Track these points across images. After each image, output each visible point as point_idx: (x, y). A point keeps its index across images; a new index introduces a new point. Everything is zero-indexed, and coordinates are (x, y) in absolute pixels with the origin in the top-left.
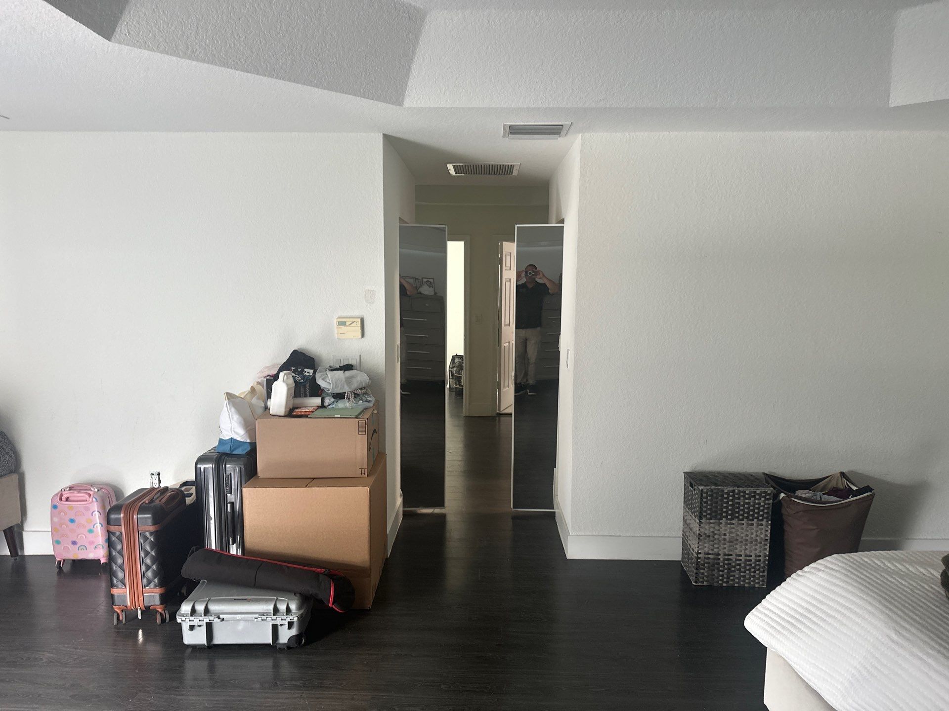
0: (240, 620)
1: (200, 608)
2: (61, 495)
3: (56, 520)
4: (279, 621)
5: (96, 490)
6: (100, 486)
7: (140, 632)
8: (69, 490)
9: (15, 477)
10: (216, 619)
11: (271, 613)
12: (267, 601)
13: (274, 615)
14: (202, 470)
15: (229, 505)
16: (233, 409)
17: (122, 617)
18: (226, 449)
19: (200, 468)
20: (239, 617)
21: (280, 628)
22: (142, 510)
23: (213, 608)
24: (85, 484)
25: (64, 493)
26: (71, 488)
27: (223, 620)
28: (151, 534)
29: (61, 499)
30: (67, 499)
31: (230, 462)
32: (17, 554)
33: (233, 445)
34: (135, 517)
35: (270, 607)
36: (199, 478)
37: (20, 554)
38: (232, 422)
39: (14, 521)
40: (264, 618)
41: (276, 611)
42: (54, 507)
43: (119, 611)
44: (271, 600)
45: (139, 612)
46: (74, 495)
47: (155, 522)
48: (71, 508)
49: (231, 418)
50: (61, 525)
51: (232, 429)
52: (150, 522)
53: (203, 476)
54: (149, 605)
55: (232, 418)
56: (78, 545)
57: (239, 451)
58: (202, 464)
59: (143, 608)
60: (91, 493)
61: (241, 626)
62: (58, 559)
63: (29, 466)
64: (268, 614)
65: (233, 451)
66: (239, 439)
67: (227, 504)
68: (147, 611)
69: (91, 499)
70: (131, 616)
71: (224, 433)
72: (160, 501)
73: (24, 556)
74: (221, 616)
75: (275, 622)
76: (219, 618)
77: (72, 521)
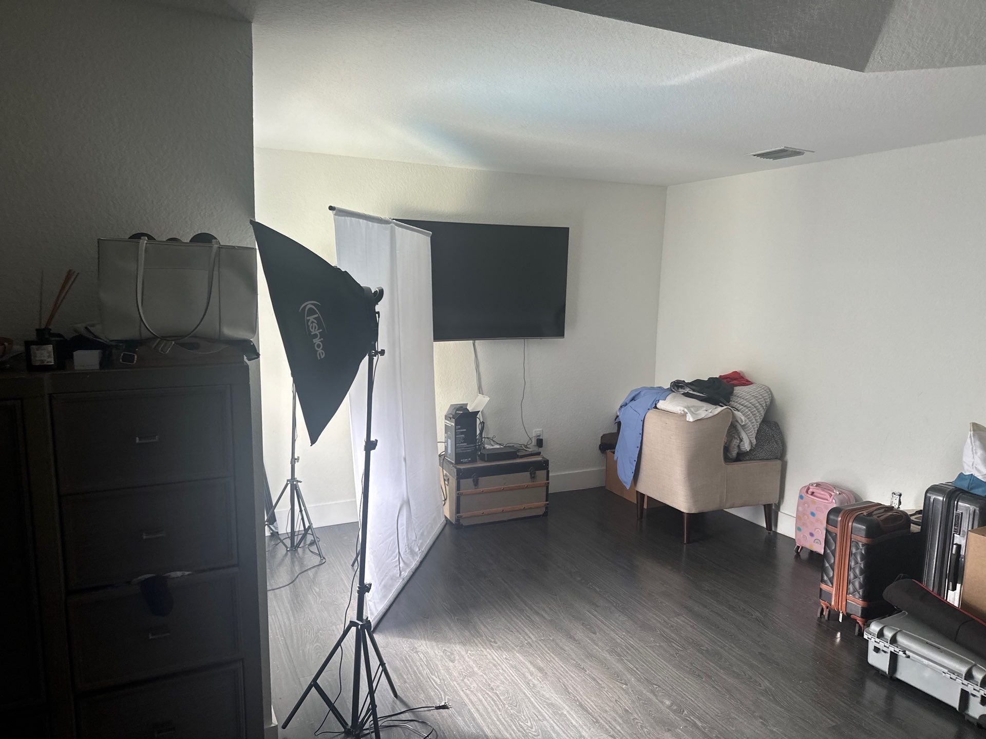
0: (927, 666)
1: (888, 634)
2: (808, 489)
3: (800, 509)
4: (970, 688)
5: (838, 493)
6: (842, 490)
7: (839, 635)
8: (816, 486)
9: (779, 462)
10: (901, 653)
11: (962, 675)
12: (962, 661)
13: (965, 679)
14: (932, 500)
15: (955, 546)
16: (978, 443)
17: (826, 613)
18: (964, 485)
19: (930, 497)
20: (926, 662)
21: (971, 697)
22: (858, 519)
23: (901, 639)
24: (830, 485)
25: (811, 487)
26: (818, 485)
27: (908, 657)
28: (863, 545)
29: (807, 492)
30: (813, 493)
31: (964, 501)
32: (771, 530)
33: (972, 484)
34: (850, 524)
35: (964, 669)
36: (927, 508)
37: (773, 529)
38: (975, 456)
39: (773, 500)
40: (954, 677)
41: (969, 676)
42: (801, 497)
43: (824, 607)
44: (967, 663)
45: (841, 615)
46: (818, 491)
47: (869, 534)
48: (814, 502)
49: (974, 453)
50: (804, 514)
51: (974, 465)
52: (863, 533)
53: (931, 507)
54: (851, 613)
55: (976, 453)
56: (814, 538)
57: (978, 491)
58: (933, 494)
59: (845, 614)
60: (833, 494)
61: (927, 673)
62: (798, 545)
63: (791, 457)
64: (959, 675)
65: (972, 489)
66: (980, 478)
67: (953, 544)
68: (847, 617)
69: (831, 500)
70: (833, 615)
71: (966, 467)
72: (878, 517)
73: (776, 533)
74: (907, 652)
75: (966, 689)
76: (905, 653)
77: (813, 514)
